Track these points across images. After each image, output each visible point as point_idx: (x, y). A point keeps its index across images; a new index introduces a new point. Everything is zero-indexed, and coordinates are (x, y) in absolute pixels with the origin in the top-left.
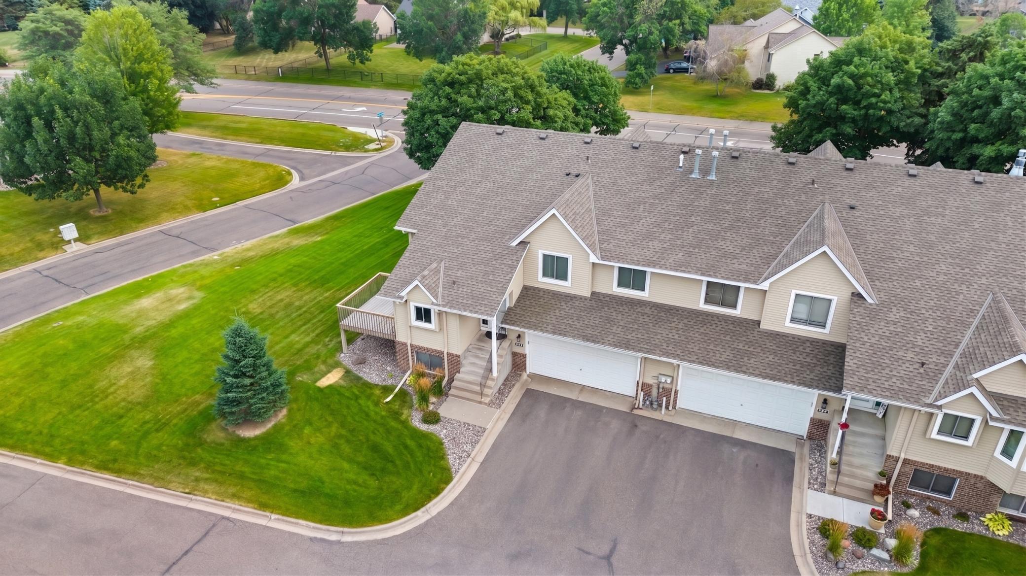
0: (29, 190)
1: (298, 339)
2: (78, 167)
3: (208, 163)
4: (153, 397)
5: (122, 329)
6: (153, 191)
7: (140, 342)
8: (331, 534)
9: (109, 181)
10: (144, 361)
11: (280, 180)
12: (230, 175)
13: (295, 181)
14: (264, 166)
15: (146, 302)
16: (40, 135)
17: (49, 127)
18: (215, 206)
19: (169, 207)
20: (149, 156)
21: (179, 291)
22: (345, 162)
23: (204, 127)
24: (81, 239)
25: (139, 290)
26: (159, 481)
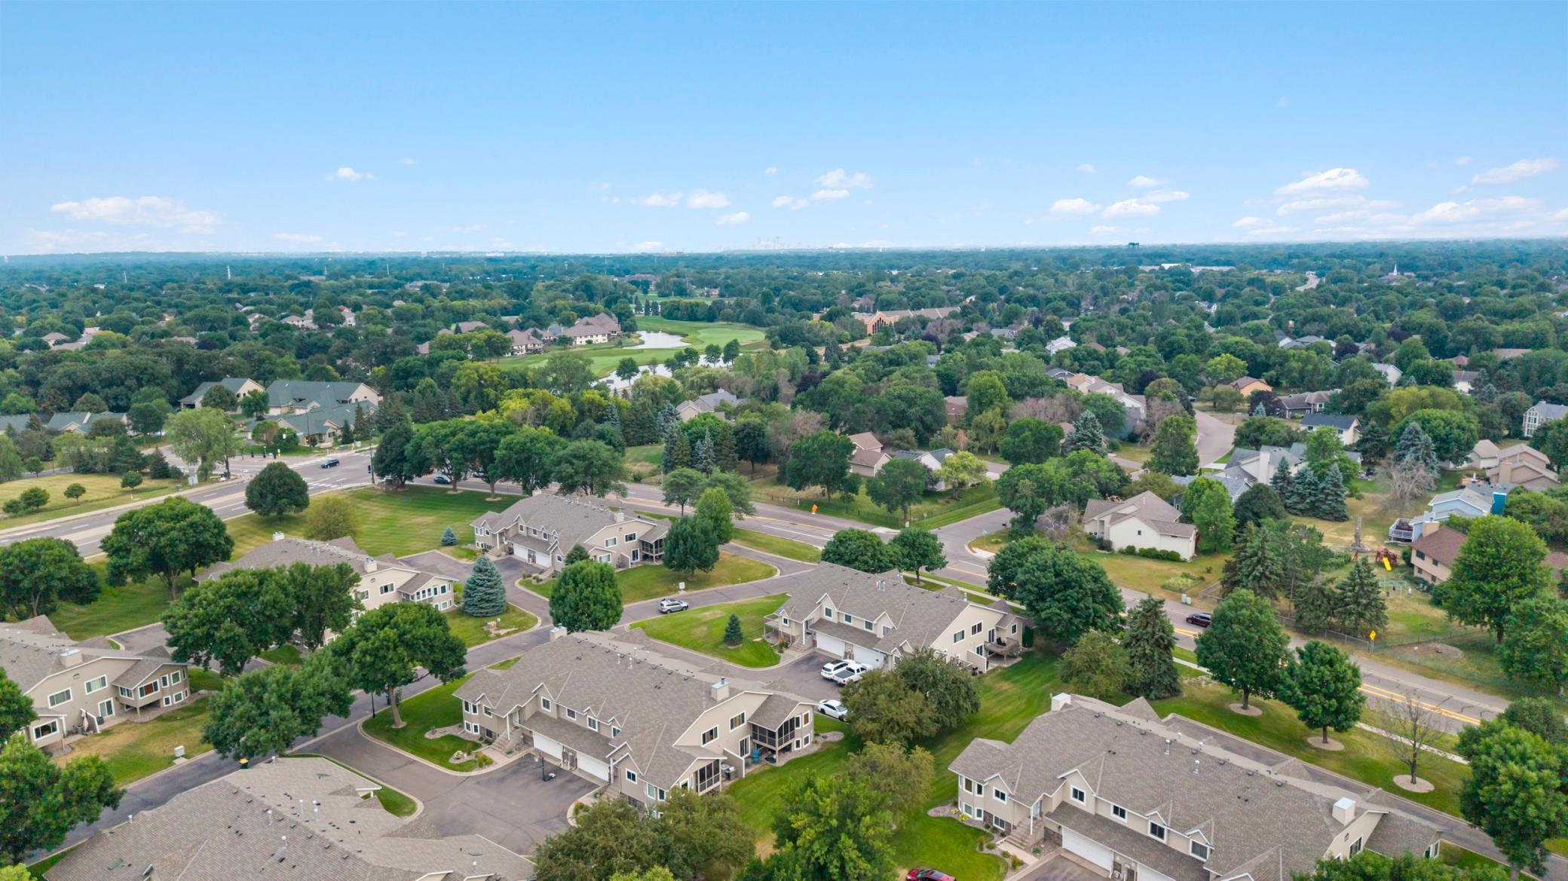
0: (671, 567)
1: (751, 629)
2: (692, 560)
3: (741, 561)
4: (706, 637)
5: (698, 620)
6: (716, 571)
7: (705, 623)
8: (745, 668)
9: (700, 567)
10: (705, 629)
11: (771, 573)
12: (749, 568)
13: (777, 575)
14: (766, 565)
15: (706, 613)
16: (681, 548)
17: (685, 544)
18: (738, 582)
19: (720, 581)
20: (716, 556)
21: (719, 612)
22: (806, 567)
23: (744, 540)
24: (685, 589)
25: (705, 610)
26: (706, 653)
